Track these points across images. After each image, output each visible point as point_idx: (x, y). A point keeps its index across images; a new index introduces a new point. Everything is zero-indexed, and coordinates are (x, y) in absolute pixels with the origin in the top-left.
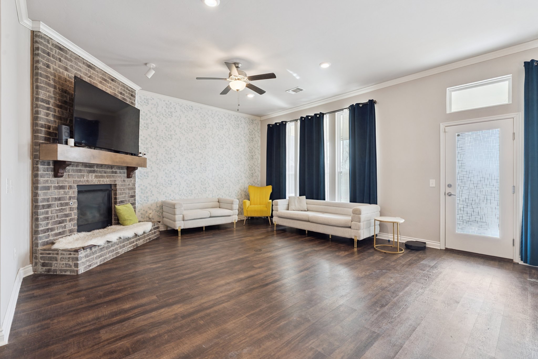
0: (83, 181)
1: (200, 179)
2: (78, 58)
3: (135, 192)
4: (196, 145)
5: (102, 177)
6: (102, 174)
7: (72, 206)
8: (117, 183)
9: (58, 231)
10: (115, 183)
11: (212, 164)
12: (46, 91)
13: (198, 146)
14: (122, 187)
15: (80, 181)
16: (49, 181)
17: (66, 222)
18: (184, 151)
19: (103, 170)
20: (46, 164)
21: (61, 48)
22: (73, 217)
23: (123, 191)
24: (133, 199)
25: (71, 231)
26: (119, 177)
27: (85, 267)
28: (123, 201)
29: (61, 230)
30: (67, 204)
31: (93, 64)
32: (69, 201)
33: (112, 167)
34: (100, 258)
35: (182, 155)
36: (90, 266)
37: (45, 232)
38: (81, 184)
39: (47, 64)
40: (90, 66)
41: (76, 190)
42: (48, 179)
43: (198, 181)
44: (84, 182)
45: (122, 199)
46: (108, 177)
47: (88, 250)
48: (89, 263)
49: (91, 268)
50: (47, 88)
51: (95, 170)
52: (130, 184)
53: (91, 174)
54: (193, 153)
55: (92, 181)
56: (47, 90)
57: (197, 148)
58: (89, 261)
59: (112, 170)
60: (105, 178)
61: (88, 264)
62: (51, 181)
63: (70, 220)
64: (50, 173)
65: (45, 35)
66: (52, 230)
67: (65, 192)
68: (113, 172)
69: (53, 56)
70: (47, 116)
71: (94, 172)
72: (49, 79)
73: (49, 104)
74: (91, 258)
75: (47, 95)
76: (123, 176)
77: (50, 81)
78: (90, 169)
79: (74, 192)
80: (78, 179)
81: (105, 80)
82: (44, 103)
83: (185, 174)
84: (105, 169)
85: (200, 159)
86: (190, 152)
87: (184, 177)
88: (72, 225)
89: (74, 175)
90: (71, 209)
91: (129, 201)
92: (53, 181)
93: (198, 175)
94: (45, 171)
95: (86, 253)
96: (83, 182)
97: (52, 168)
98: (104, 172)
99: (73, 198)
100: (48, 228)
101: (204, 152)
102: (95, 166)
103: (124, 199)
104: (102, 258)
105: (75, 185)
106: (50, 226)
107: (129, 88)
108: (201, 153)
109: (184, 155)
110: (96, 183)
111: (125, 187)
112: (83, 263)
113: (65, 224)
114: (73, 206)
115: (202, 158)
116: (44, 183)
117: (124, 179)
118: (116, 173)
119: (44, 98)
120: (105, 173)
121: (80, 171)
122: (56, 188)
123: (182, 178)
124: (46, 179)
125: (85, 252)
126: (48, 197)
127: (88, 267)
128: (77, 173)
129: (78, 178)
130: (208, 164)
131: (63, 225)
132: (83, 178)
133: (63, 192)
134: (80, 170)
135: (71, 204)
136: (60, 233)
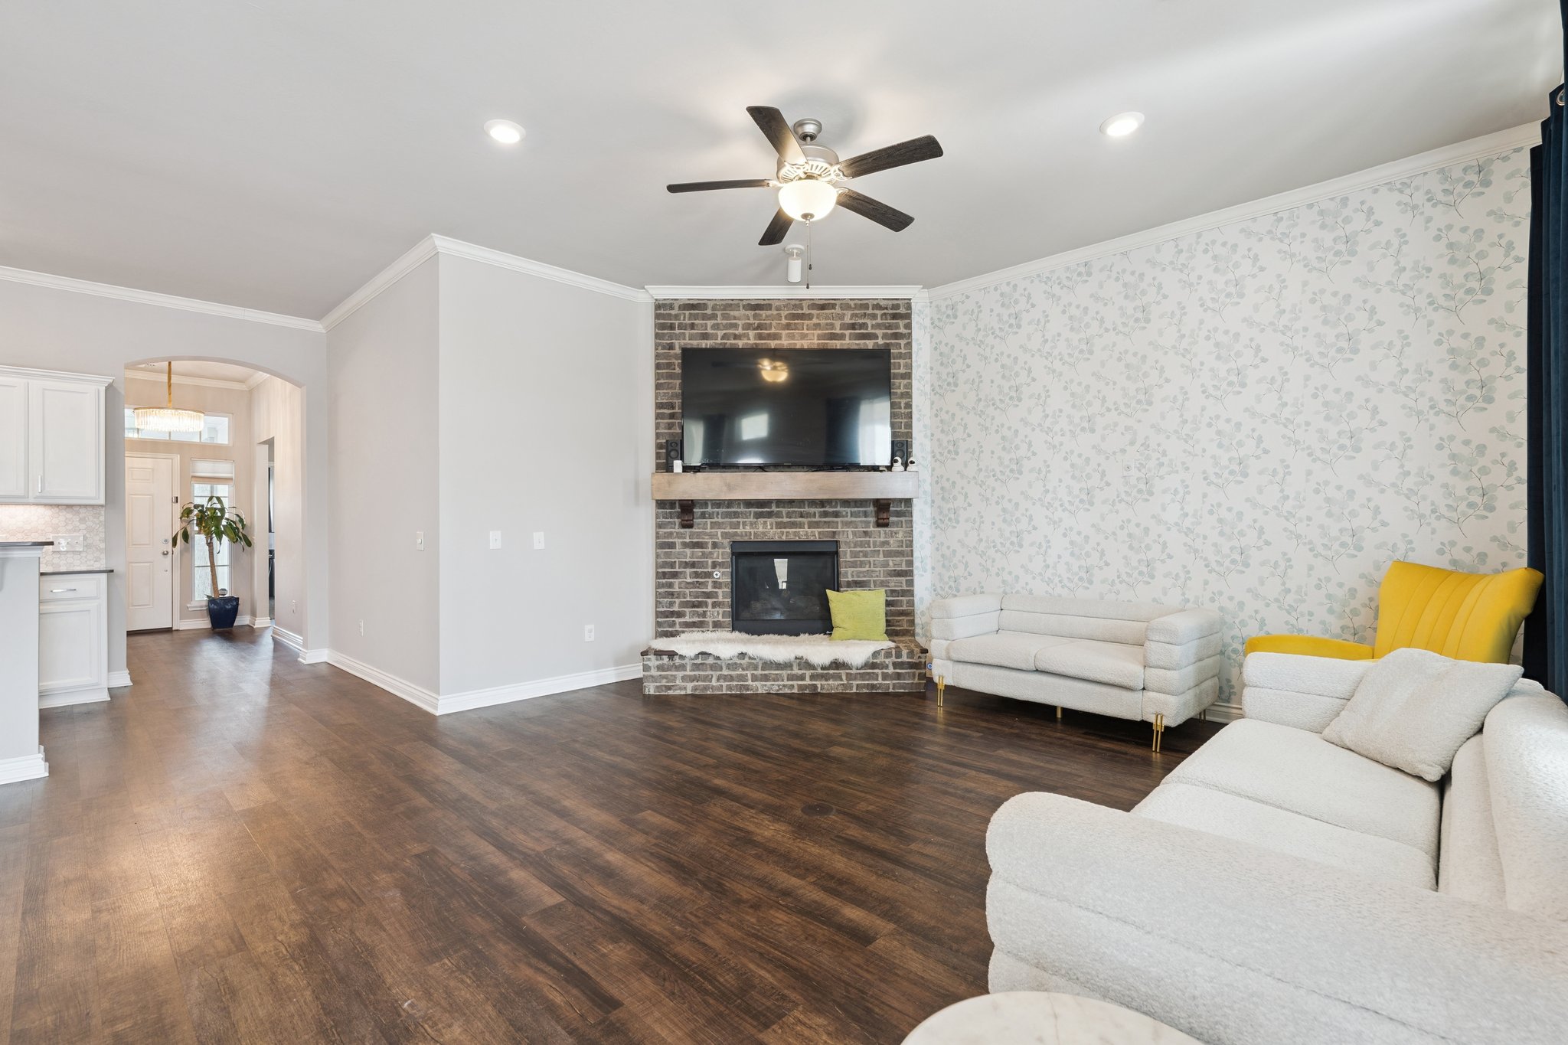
0: (744, 533)
1: (1122, 528)
2: (729, 305)
3: (910, 563)
4: (1104, 400)
5: (793, 525)
6: (792, 520)
7: (719, 578)
8: (840, 538)
9: (691, 620)
10: (834, 537)
11: (1183, 463)
12: (668, 389)
13: (1115, 404)
14: (858, 549)
15: (736, 534)
16: (675, 534)
17: (707, 607)
18: (1062, 430)
19: (796, 509)
20: (667, 507)
21: (691, 306)
22: (720, 599)
23: (861, 559)
24: (903, 579)
25: (717, 625)
26: (847, 524)
27: (657, 687)
28: (863, 581)
29: (696, 619)
30: (709, 575)
31: (764, 300)
32: (713, 570)
33: (822, 503)
34: (695, 683)
35: (1054, 447)
36: (669, 688)
37: (667, 617)
38: (738, 539)
39: (668, 344)
40: (757, 306)
41: (728, 550)
42: (672, 530)
43: (1114, 534)
44: (746, 535)
45: (859, 577)
46: (811, 525)
47: (666, 659)
48: (667, 682)
49: (670, 692)
50: (669, 383)
51: (773, 511)
52: (892, 542)
53: (762, 520)
54: (1093, 431)
55: (764, 533)
56: (670, 386)
57: (1109, 410)
58: (666, 678)
59: (822, 510)
60: (800, 528)
61: (664, 682)
62: (677, 533)
63: (714, 605)
64: (676, 520)
65: (665, 299)
66: (680, 615)
67: (703, 553)
68: (825, 514)
69: (680, 327)
70: (670, 429)
71: (770, 515)
72: (673, 367)
73: (673, 408)
74: (672, 675)
75: (670, 394)
76: (861, 521)
77: (674, 369)
78: (760, 510)
79: (723, 554)
80: (731, 530)
81: (802, 317)
82: (665, 408)
83: (1063, 510)
84: (799, 508)
85: (1123, 451)
86: (1083, 429)
87: (1061, 520)
88: (718, 614)
89: (723, 522)
90: (716, 585)
91: (883, 584)
92: (682, 534)
93: (1117, 512)
94: (667, 518)
95: (661, 662)
96: (742, 536)
97: (678, 512)
98: (797, 515)
99: (722, 565)
100: (671, 610)
101: (1139, 421)
102: (772, 502)
103: (865, 576)
104: (700, 683)
105: (726, 542)
106: (676, 608)
107: (882, 303)
108: (1127, 428)
109: (1061, 444)
110: (777, 539)
111: (868, 549)
112: (652, 677)
113: (705, 609)
114: (721, 580)
115: (1132, 443)
116: (665, 537)
117: (865, 530)
118: (836, 515)
119: (665, 401)
120: (802, 517)
121: (736, 515)
122: (685, 545)
123: (1055, 523)
124: (669, 530)
125: (657, 660)
126: (673, 560)
127: (664, 689)
128: (729, 520)
129: (731, 528)
130: (1161, 465)
131: (700, 610)
132: (744, 528)
133: (701, 554)
134: (735, 513)
135: (717, 575)
136: (694, 622)
